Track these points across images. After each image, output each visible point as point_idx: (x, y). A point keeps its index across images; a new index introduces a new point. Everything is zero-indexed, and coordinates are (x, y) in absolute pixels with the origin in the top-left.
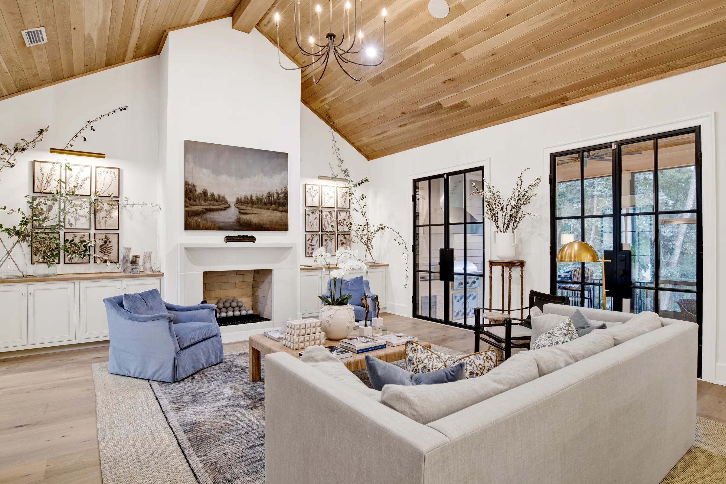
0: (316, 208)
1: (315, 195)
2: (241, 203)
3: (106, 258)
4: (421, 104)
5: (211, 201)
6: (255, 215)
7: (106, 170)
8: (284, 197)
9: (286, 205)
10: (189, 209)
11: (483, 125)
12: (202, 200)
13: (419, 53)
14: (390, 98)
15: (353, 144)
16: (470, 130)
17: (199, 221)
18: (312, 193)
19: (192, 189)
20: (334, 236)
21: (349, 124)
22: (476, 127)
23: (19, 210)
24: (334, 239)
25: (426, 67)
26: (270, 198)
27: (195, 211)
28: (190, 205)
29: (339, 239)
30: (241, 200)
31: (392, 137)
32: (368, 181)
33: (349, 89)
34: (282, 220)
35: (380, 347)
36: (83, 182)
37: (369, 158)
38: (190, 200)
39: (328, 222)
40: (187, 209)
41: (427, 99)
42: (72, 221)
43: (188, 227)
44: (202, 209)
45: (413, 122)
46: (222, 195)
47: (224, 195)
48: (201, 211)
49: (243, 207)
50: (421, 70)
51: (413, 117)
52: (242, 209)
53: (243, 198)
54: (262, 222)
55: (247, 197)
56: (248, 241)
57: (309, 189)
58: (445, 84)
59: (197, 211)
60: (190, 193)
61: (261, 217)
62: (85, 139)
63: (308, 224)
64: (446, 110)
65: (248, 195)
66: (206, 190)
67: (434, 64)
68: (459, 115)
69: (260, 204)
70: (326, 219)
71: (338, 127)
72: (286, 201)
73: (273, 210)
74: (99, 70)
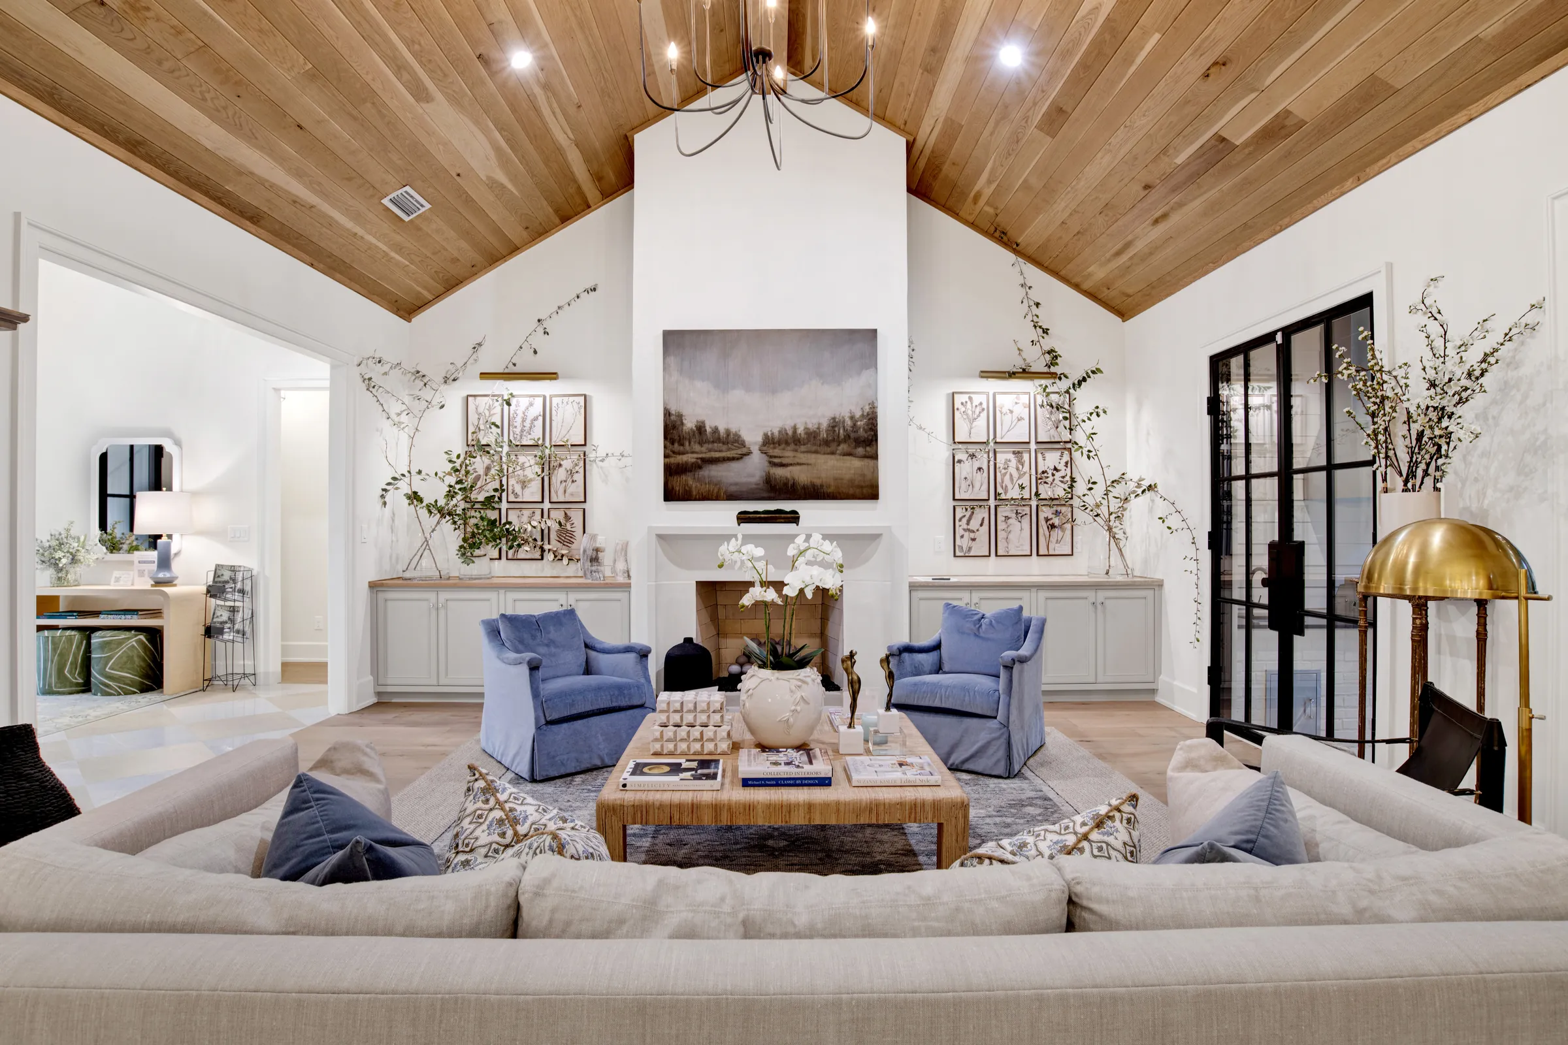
0: (982, 447)
1: (979, 416)
2: (774, 443)
3: (564, 552)
4: (1178, 151)
5: (713, 442)
6: (804, 467)
7: (566, 399)
8: (868, 425)
9: (874, 443)
10: (672, 460)
11: (1368, 170)
12: (695, 442)
13: (1108, 19)
14: (1100, 155)
15: (1077, 287)
16: (1334, 191)
17: (690, 482)
18: (970, 412)
19: (675, 421)
20: (1027, 509)
21: (1048, 240)
22: (1351, 180)
23: (436, 474)
24: (1028, 517)
25: (1142, 48)
26: (837, 429)
27: (682, 464)
28: (674, 452)
29: (1042, 516)
30: (773, 438)
31: (1151, 254)
32: (1101, 372)
33: (1013, 157)
34: (864, 475)
35: (811, 782)
36: (532, 423)
37: (1124, 313)
38: (673, 444)
39: (1011, 475)
40: (667, 460)
41: (1184, 133)
42: (518, 489)
43: (670, 495)
44: (695, 460)
45: (1180, 205)
46: (733, 430)
47: (737, 430)
48: (693, 463)
49: (777, 452)
50: (1133, 61)
51: (1174, 190)
52: (775, 457)
53: (776, 434)
54: (818, 482)
55: (786, 430)
56: (783, 521)
57: (962, 404)
58: (1210, 78)
59: (686, 463)
60: (673, 429)
61: (815, 471)
62: (535, 352)
63: (960, 483)
64: (1247, 151)
65: (788, 425)
66: (703, 422)
67: (1157, 36)
68: (1288, 155)
69: (814, 444)
70: (1005, 469)
71: (1031, 251)
72: (872, 433)
73: (844, 455)
74: (553, 231)
